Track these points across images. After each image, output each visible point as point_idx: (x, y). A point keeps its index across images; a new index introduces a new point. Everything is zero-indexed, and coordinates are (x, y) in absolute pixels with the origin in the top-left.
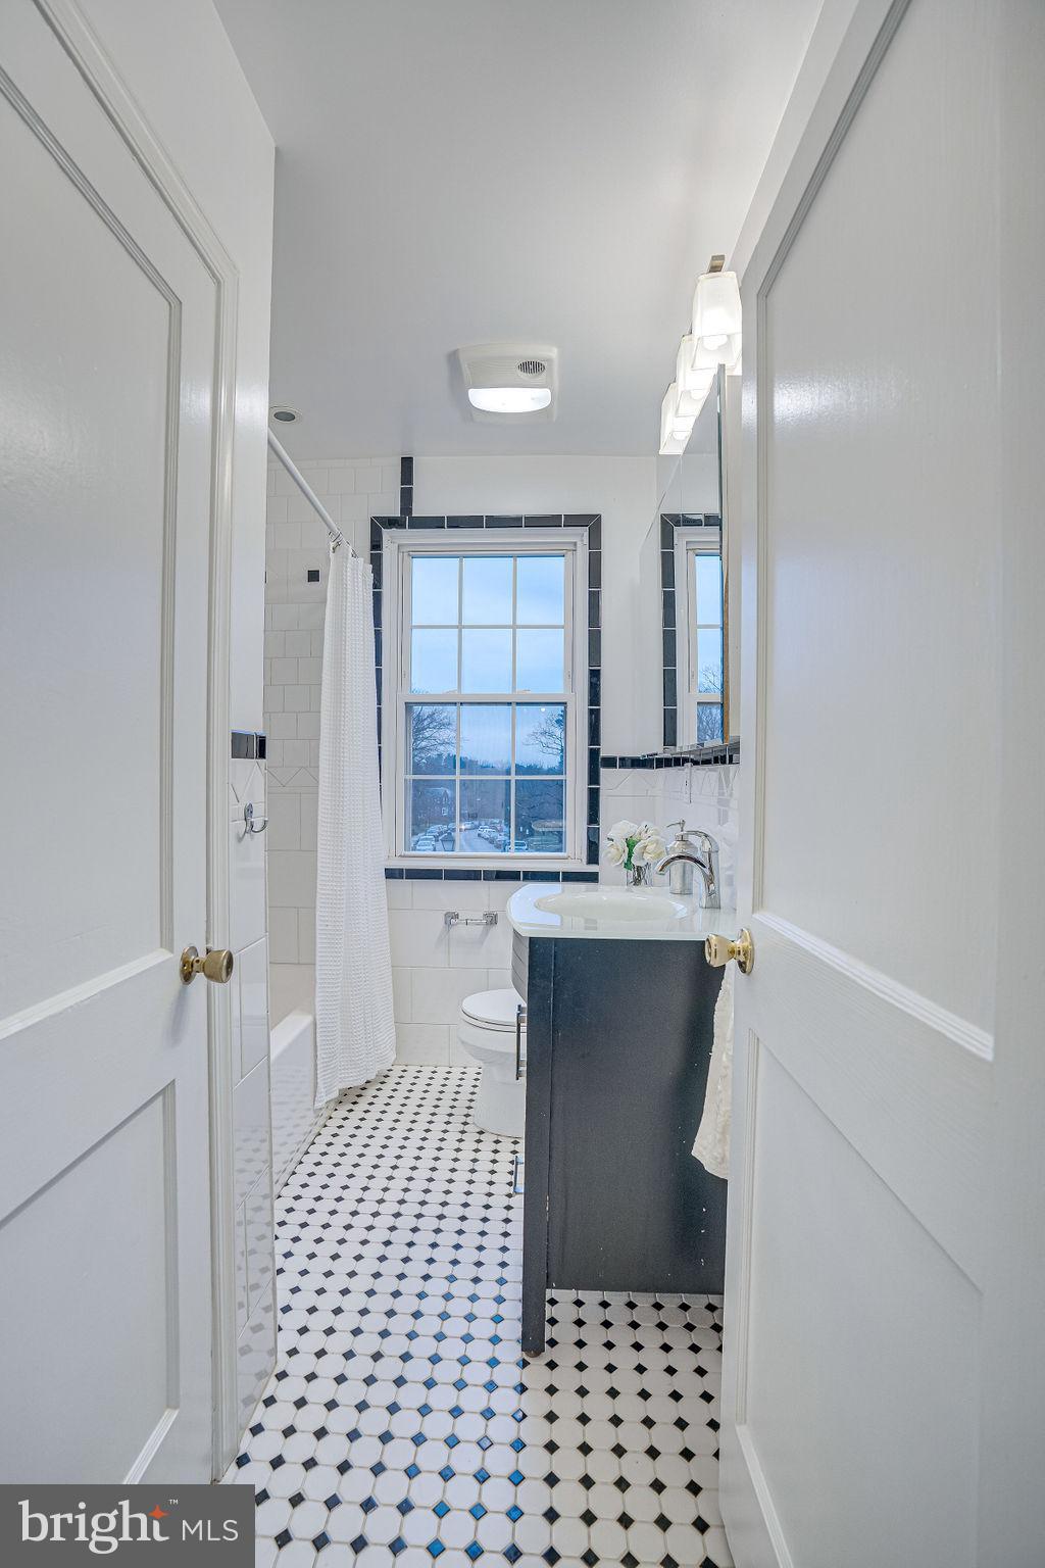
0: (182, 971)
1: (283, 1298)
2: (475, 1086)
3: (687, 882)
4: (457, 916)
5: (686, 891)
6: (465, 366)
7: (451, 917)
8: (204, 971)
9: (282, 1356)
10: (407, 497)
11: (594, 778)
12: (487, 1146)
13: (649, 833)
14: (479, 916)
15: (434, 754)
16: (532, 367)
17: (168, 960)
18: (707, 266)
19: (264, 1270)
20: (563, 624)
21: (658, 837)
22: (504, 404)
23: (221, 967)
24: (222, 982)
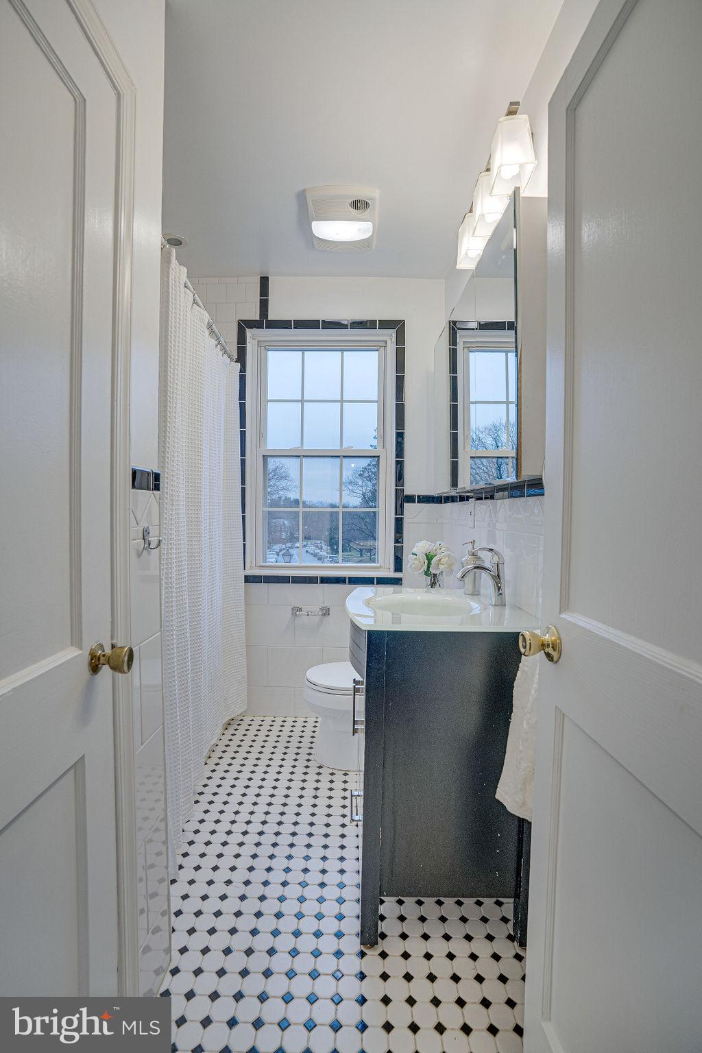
0: (90, 664)
1: (176, 904)
2: (314, 732)
3: (477, 586)
4: (300, 610)
5: (475, 593)
6: (310, 204)
7: (297, 610)
8: (109, 664)
9: (175, 953)
10: (264, 305)
11: (399, 509)
12: (325, 778)
13: (443, 549)
14: (316, 609)
15: (276, 497)
16: (360, 205)
17: (78, 655)
18: (505, 109)
19: (161, 881)
20: (377, 399)
21: (449, 553)
22: (337, 234)
23: (122, 661)
24: (123, 672)
